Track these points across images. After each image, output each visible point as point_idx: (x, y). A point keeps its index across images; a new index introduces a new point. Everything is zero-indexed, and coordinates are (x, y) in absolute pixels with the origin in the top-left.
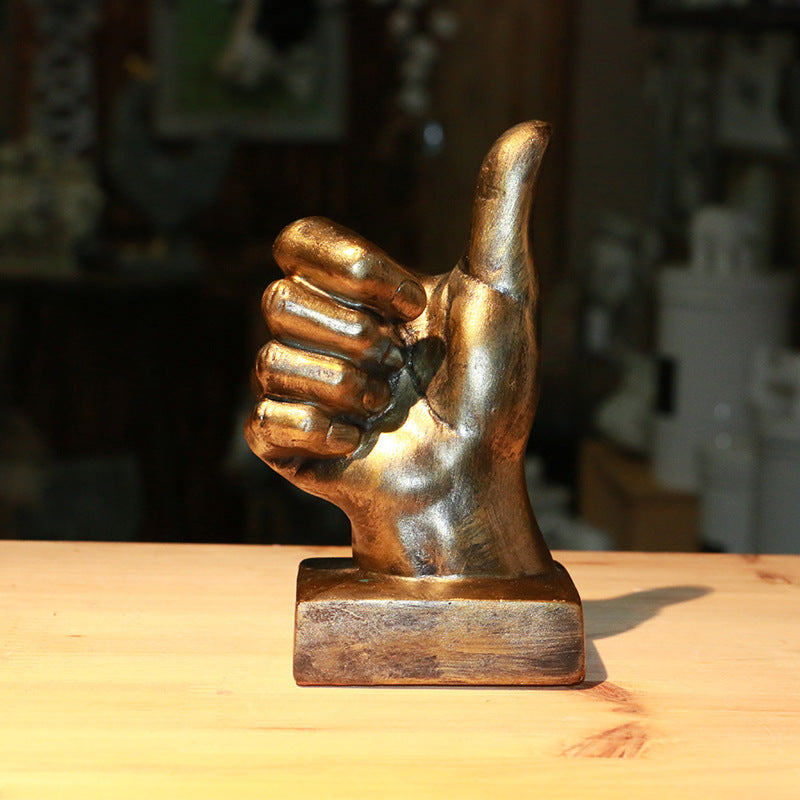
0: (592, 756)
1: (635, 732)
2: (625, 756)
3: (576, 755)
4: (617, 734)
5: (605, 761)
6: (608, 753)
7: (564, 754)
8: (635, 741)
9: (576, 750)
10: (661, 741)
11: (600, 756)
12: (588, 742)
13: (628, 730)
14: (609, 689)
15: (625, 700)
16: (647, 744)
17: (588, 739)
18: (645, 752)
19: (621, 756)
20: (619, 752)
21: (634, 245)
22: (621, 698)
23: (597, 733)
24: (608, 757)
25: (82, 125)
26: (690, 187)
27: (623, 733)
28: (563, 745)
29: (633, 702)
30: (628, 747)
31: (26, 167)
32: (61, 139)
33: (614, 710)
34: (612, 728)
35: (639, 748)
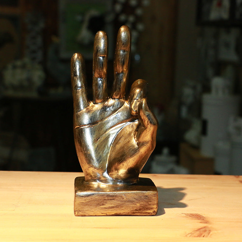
0: (195, 237)
1: (207, 229)
2: (205, 237)
3: (190, 236)
4: (202, 230)
5: (199, 238)
6: (199, 236)
7: (186, 236)
8: (207, 232)
9: (190, 235)
10: (215, 232)
11: (197, 237)
12: (193, 232)
13: (205, 229)
14: (199, 216)
15: (203, 219)
16: (211, 233)
17: (193, 231)
18: (211, 235)
19: (204, 237)
20: (203, 235)
21: (194, 88)
22: (202, 219)
23: (196, 229)
24: (200, 237)
25: (39, 55)
26: (210, 72)
27: (204, 230)
28: (186, 233)
29: (205, 220)
30: (206, 234)
31: (24, 67)
32: (33, 59)
33: (201, 222)
34: (200, 228)
35: (209, 234)
